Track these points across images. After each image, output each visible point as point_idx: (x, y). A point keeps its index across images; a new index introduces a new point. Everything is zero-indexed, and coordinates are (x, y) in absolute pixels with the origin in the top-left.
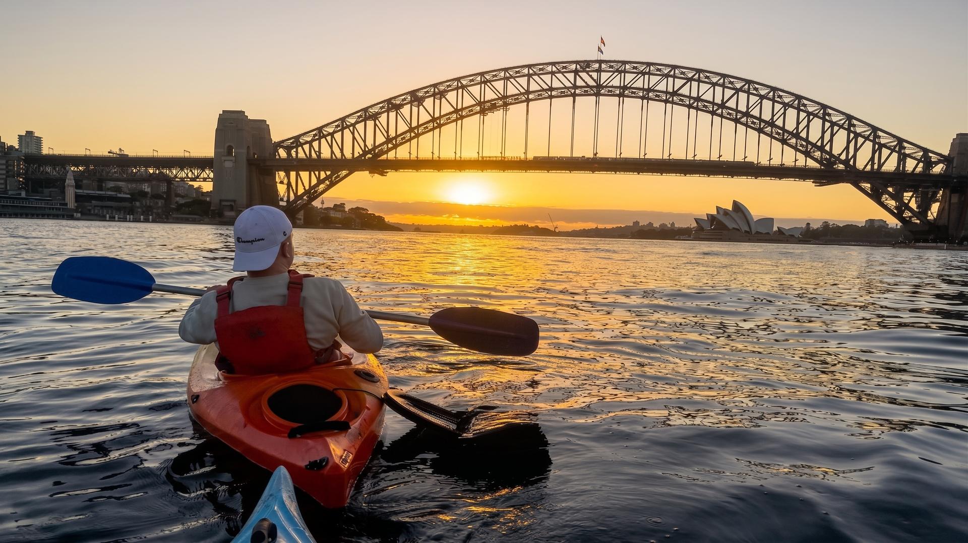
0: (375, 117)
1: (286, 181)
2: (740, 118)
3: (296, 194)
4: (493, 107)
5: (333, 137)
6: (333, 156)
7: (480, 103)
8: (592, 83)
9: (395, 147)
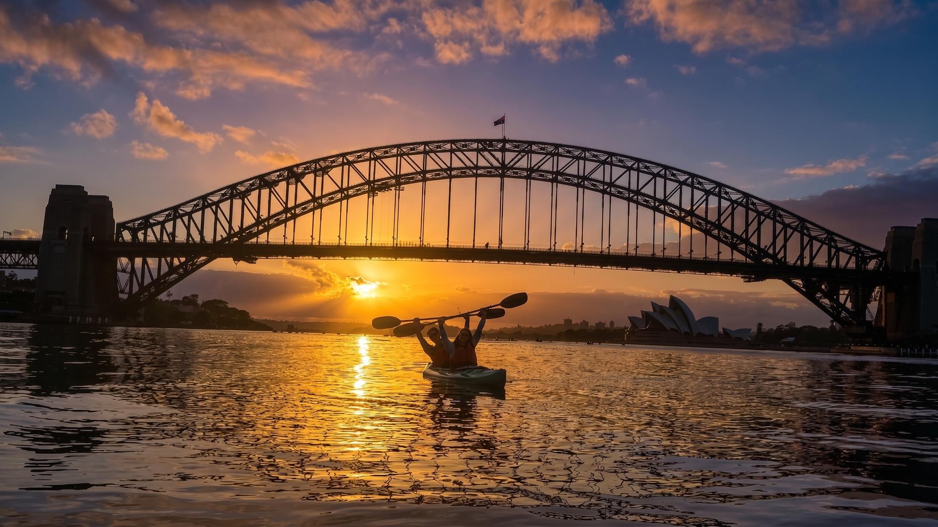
0: (244, 195)
1: (129, 269)
2: (659, 205)
3: (141, 285)
4: (384, 186)
5: (190, 218)
6: (190, 239)
7: (368, 182)
8: (496, 164)
9: (267, 229)
